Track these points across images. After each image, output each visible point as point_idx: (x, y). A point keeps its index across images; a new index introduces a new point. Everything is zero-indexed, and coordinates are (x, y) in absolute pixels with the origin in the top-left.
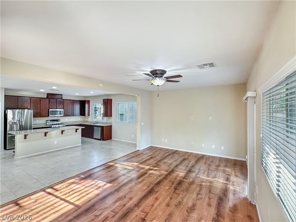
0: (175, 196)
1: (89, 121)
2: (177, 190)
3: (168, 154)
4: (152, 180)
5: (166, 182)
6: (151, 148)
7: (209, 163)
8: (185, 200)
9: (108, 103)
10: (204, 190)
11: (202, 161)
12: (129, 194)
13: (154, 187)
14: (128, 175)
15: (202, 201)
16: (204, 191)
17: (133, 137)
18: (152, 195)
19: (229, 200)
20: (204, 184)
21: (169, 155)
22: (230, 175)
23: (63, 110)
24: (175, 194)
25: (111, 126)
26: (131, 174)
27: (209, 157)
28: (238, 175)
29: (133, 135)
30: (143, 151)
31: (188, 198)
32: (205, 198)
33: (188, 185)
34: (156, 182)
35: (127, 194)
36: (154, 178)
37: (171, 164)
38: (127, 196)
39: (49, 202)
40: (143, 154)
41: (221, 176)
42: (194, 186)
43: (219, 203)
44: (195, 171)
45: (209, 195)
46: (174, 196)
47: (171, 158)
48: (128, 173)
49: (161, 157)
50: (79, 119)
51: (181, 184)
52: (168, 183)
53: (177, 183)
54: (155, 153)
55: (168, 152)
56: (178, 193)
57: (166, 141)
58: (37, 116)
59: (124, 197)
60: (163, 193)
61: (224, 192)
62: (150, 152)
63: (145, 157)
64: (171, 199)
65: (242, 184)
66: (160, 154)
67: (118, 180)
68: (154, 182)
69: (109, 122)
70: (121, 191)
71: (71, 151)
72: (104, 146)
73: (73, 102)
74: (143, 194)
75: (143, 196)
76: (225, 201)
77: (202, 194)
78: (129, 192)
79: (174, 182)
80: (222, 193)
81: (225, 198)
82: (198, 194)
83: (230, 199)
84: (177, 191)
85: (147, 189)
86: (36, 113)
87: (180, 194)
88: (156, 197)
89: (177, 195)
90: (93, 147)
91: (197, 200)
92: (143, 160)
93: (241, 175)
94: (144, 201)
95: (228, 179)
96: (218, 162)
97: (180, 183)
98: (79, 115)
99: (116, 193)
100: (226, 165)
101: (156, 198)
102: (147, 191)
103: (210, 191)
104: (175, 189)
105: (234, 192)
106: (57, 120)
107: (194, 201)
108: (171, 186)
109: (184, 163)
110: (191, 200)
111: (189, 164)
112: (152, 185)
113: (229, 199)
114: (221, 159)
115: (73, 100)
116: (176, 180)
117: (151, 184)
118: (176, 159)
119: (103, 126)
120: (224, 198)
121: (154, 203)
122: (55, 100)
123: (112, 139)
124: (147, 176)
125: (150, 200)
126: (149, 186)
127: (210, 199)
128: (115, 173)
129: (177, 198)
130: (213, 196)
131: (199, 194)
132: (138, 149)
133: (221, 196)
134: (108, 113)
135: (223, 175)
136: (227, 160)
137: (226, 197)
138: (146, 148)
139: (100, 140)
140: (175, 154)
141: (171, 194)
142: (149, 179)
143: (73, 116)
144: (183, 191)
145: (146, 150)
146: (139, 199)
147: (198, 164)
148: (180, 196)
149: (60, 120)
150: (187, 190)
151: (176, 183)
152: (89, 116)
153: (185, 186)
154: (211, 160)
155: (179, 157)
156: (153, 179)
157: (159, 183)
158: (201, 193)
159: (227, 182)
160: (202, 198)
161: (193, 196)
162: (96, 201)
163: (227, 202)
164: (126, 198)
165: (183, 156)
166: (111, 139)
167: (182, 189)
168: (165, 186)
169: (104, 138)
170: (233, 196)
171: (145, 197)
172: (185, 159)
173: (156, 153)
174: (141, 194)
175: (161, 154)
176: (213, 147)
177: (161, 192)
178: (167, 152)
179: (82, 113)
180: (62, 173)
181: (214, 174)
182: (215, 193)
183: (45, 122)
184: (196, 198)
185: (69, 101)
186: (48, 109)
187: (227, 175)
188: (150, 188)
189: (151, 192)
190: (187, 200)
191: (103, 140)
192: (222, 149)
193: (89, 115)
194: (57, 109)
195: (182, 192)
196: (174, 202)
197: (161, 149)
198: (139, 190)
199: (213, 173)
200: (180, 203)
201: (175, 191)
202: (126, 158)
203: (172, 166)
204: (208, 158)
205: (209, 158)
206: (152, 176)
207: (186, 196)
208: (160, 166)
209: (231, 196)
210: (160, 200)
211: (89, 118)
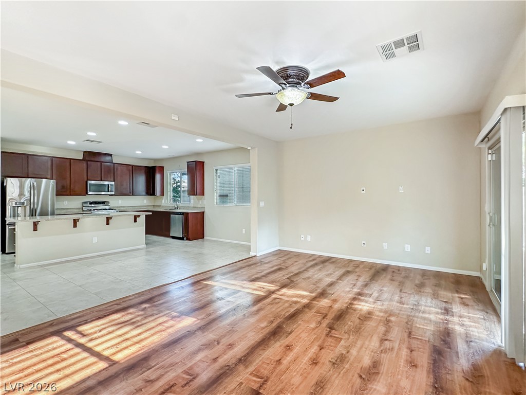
0: (331, 342)
1: (162, 205)
2: (333, 331)
3: (313, 263)
4: (279, 310)
5: (309, 315)
6: (279, 253)
7: (401, 279)
8: (354, 352)
9: (196, 169)
10: (396, 331)
11: (384, 275)
12: (227, 337)
13: (283, 322)
14: (229, 299)
15: (394, 355)
16: (396, 334)
17: (244, 232)
18: (278, 340)
19: (459, 354)
20: (393, 319)
21: (316, 264)
22: (451, 303)
23: (113, 183)
24: (330, 339)
25: (203, 213)
26: (235, 297)
27: (399, 269)
28: (470, 304)
29: (244, 230)
30: (264, 257)
31: (361, 347)
32: (399, 349)
33: (358, 320)
34: (287, 314)
35: (224, 336)
36: (284, 306)
37: (320, 280)
38: (223, 340)
39: (54, 349)
40: (262, 263)
41: (430, 304)
42: (371, 324)
43: (435, 361)
44: (371, 294)
45: (409, 342)
46: (329, 343)
47: (320, 270)
48: (229, 295)
49: (299, 269)
50: (145, 201)
51: (342, 318)
52: (315, 316)
53: (333, 315)
54: (287, 261)
55: (313, 260)
56: (337, 336)
57: (309, 238)
58: (64, 193)
59: (216, 343)
60: (304, 335)
61: (442, 337)
62: (276, 260)
63: (266, 268)
64: (321, 348)
65: (483, 321)
66: (297, 263)
67: (207, 309)
68: (283, 313)
69: (199, 206)
70: (210, 330)
71: (125, 256)
72: (188, 249)
73: (133, 169)
74: (258, 337)
75: (259, 341)
76: (448, 357)
77: (392, 339)
78: (228, 332)
79: (326, 315)
80: (440, 340)
81: (448, 350)
82: (382, 341)
83: (459, 351)
84: (335, 333)
85: (267, 326)
86: (63, 187)
87: (341, 339)
88: (287, 343)
89: (336, 340)
90: (168, 251)
91: (381, 352)
92: (261, 272)
93: (476, 304)
94: (261, 352)
95: (447, 311)
96: (419, 277)
97: (341, 316)
98: (144, 193)
99: (199, 333)
100: (437, 284)
101: (287, 346)
102: (267, 331)
103: (410, 333)
104: (330, 328)
105: (467, 337)
106: (103, 203)
107: (376, 355)
108: (320, 323)
109: (347, 280)
110: (367, 352)
111: (357, 282)
112: (279, 320)
113: (457, 353)
114: (424, 273)
115: (133, 166)
116: (332, 310)
117: (276, 317)
118: (329, 272)
119: (188, 213)
120: (446, 349)
121: (283, 357)
122: (99, 163)
123: (205, 238)
124: (270, 301)
125: (274, 350)
126: (272, 322)
127: (411, 352)
128: (203, 296)
129: (336, 347)
130: (418, 344)
131: (386, 340)
132: (252, 254)
133: (438, 345)
134: (197, 188)
135: (434, 302)
136: (438, 275)
137: (450, 348)
138: (269, 253)
139: (182, 239)
140: (327, 264)
141: (322, 338)
142: (272, 308)
143: (133, 195)
144: (349, 334)
145: (270, 257)
146: (248, 348)
147: (377, 281)
148: (342, 342)
149: (108, 202)
150: (357, 330)
151: (331, 316)
152: (163, 195)
153: (351, 321)
154: (403, 274)
155: (336, 267)
156: (281, 308)
157: (293, 316)
158: (389, 338)
159: (447, 317)
160: (392, 348)
161: (373, 344)
162: (154, 350)
163: (455, 359)
164: (221, 344)
165: (344, 266)
166: (203, 238)
167: (346, 327)
168: (308, 322)
169: (190, 236)
170: (465, 347)
171: (263, 343)
172: (348, 272)
173: (289, 262)
174: (253, 338)
175: (299, 264)
176: (408, 248)
177: (299, 332)
178: (311, 259)
179: (150, 190)
180: (96, 294)
181: (416, 301)
182: (422, 340)
183: (80, 206)
184: (380, 347)
185: (125, 167)
186: (86, 180)
187: (444, 303)
188: (274, 325)
189: (275, 333)
190: (358, 352)
191: (188, 239)
192: (427, 252)
193: (162, 194)
194: (101, 180)
195: (346, 336)
196: (328, 356)
197: (299, 255)
198: (249, 330)
199: (412, 299)
200: (341, 359)
201: (330, 331)
202: (229, 270)
203: (323, 285)
204: (396, 271)
205: (399, 271)
206: (279, 303)
207: (356, 343)
208: (297, 284)
209: (461, 346)
210: (295, 351)
211: (163, 200)
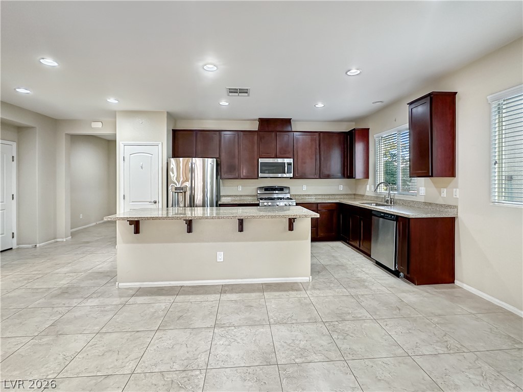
1: (367, 194)
23: (291, 161)
50: (341, 187)
69: (440, 201)
73: (320, 138)
106: (281, 189)
115: (320, 132)
119: (409, 219)
122: (274, 134)
139: (395, 273)
143: (321, 177)
152: (369, 178)
179: (348, 170)
185: (308, 136)
186: (256, 157)
193: (367, 176)
194: (277, 157)
211: (368, 186)
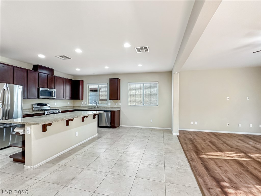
17: (151, 122)
23: (55, 90)
25: (119, 111)
57: (196, 123)
73: (65, 81)
106: (46, 105)
115: (65, 79)
119: (115, 111)
123: (120, 126)
132: (175, 134)
139: (109, 127)
143: (65, 99)
149: (49, 104)
152: (83, 100)
169: (116, 125)
176: (251, 126)
185: (61, 79)
186: (38, 87)
192: (260, 127)
194: (47, 88)
211: (83, 103)
